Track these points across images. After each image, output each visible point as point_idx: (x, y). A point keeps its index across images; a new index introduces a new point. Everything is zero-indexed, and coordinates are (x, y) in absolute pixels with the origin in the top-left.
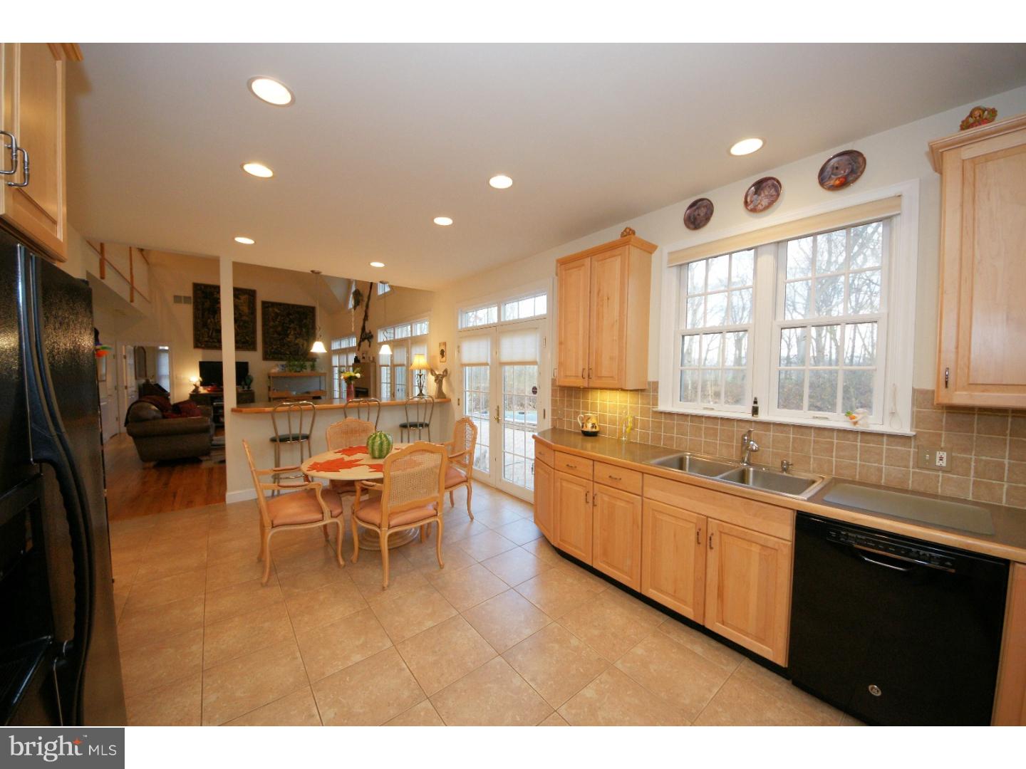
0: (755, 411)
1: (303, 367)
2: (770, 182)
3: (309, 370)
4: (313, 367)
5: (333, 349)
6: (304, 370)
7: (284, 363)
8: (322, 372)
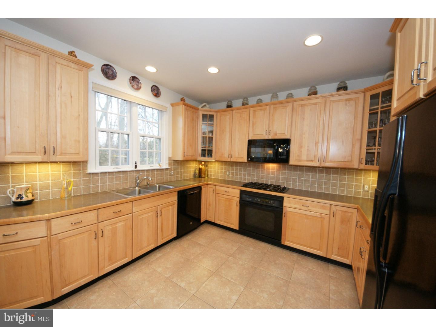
0: (136, 167)
2: (137, 80)
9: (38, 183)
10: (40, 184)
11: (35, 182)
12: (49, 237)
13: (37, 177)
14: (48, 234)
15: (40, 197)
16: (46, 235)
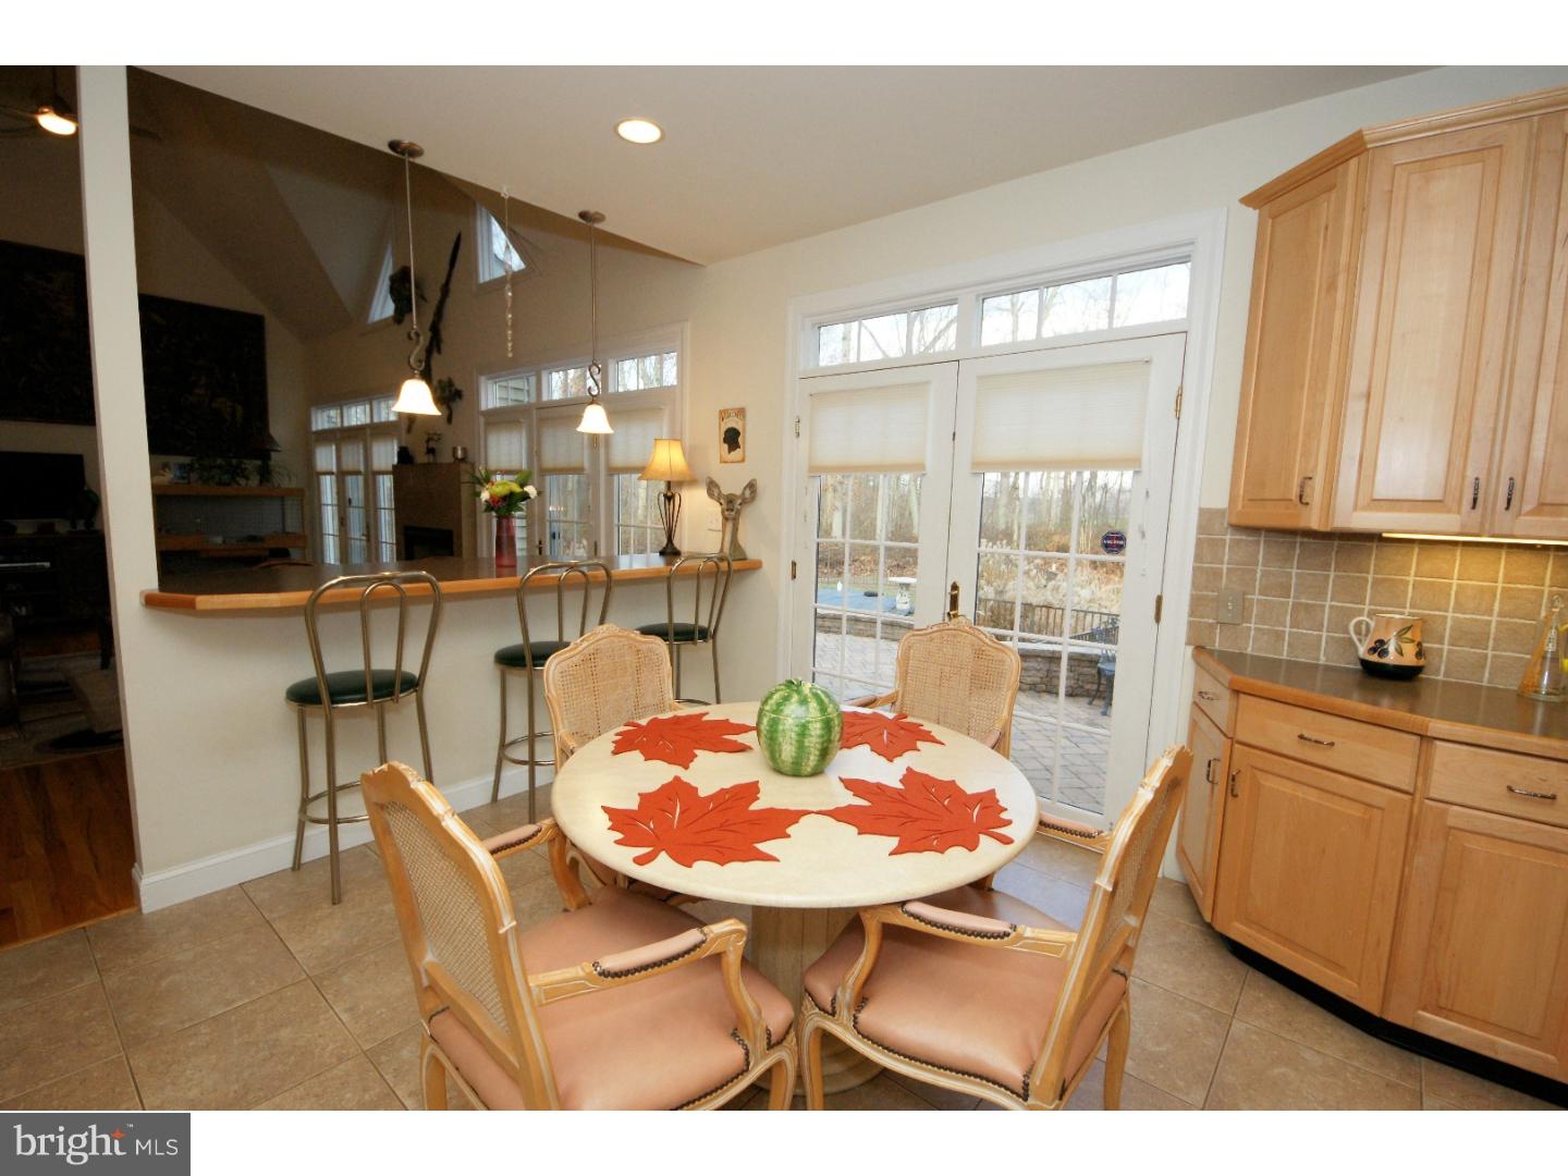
1: (237, 472)
3: (254, 481)
4: (265, 473)
5: (314, 429)
6: (243, 482)
7: (185, 460)
8: (293, 485)
9: (1450, 615)
10: (1455, 620)
11: (1440, 610)
12: (1418, 796)
13: (1449, 595)
14: (1415, 788)
15: (1446, 666)
16: (1411, 790)
